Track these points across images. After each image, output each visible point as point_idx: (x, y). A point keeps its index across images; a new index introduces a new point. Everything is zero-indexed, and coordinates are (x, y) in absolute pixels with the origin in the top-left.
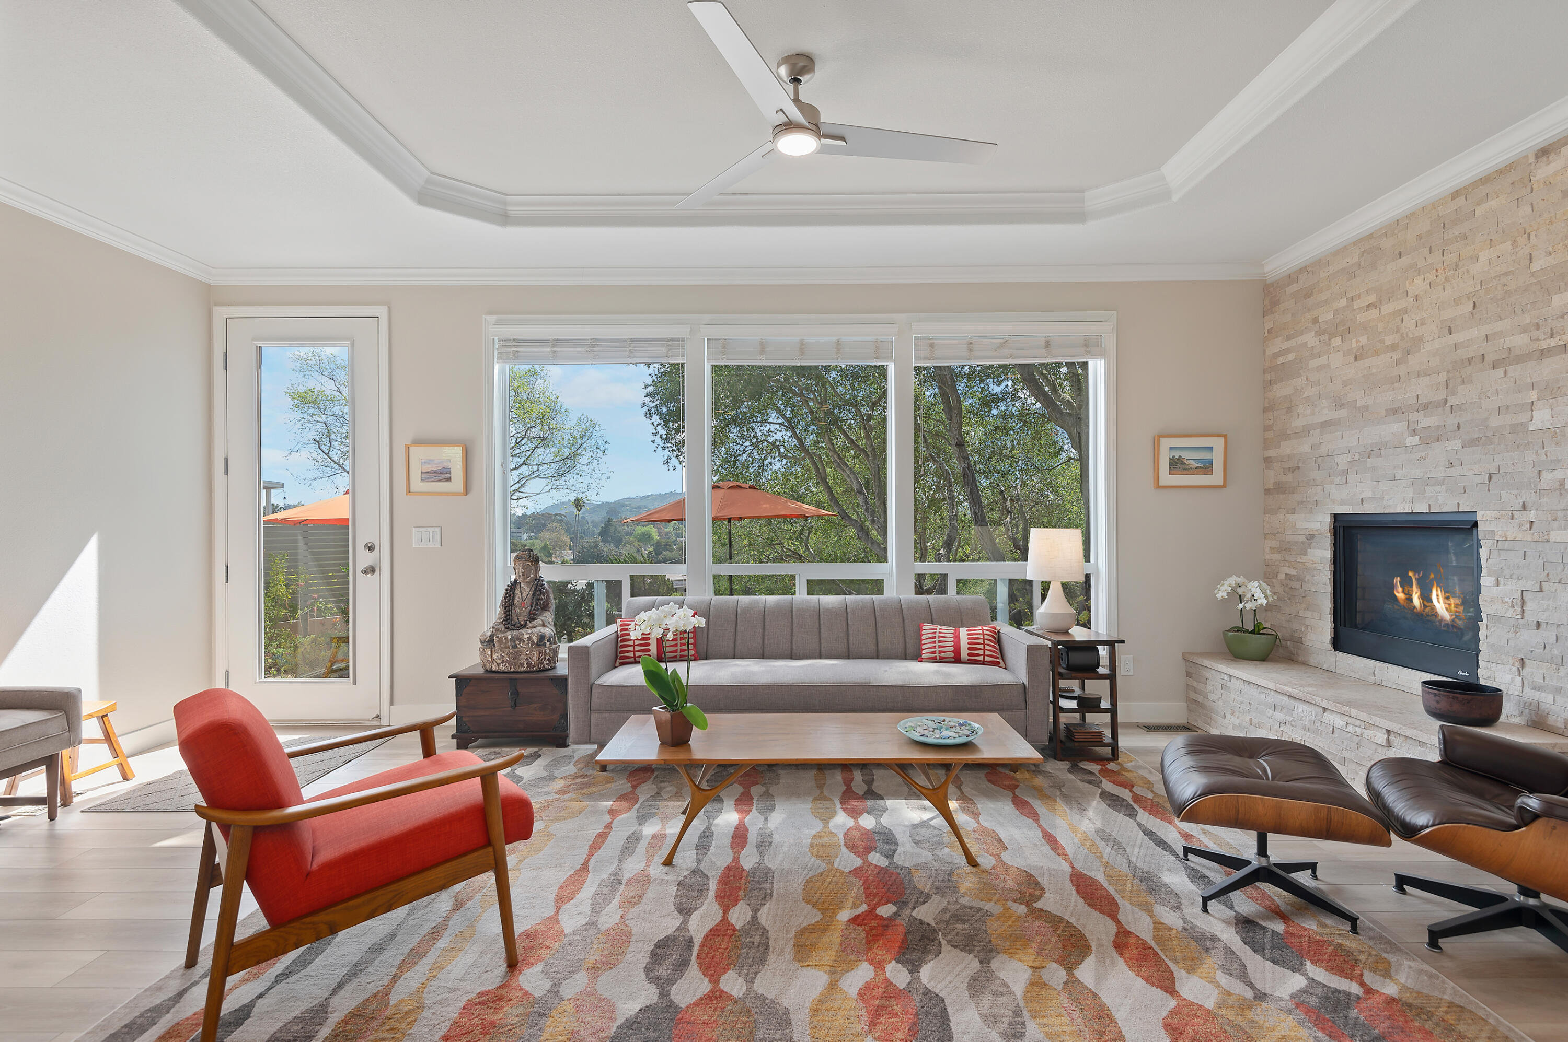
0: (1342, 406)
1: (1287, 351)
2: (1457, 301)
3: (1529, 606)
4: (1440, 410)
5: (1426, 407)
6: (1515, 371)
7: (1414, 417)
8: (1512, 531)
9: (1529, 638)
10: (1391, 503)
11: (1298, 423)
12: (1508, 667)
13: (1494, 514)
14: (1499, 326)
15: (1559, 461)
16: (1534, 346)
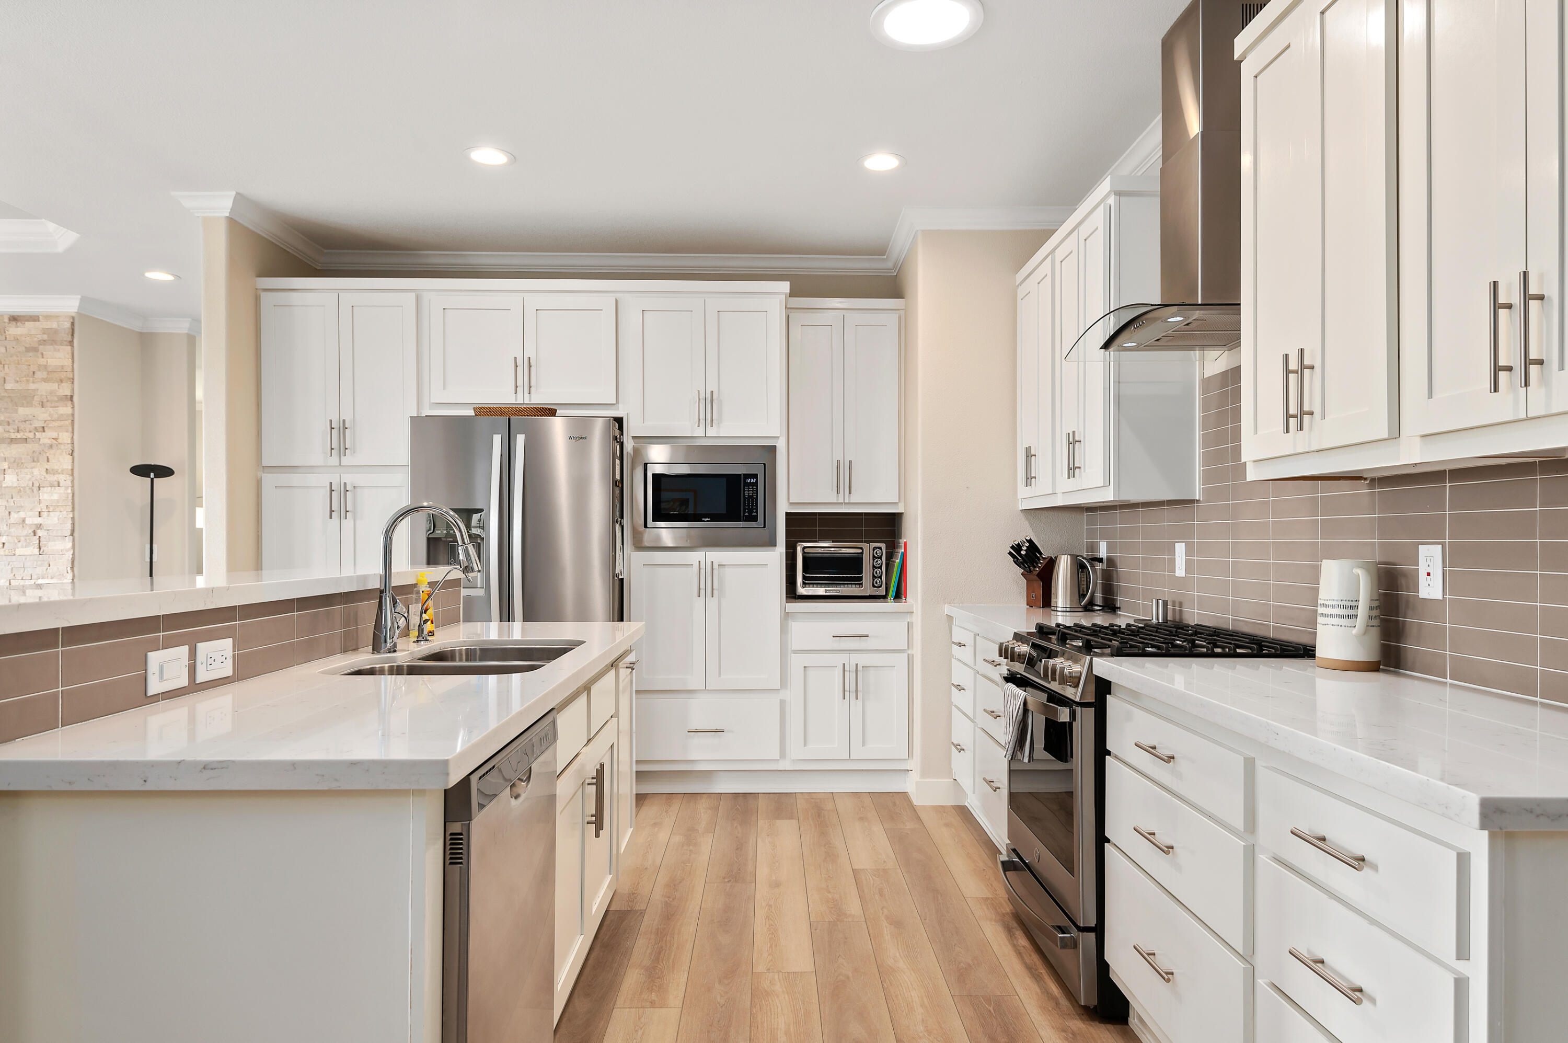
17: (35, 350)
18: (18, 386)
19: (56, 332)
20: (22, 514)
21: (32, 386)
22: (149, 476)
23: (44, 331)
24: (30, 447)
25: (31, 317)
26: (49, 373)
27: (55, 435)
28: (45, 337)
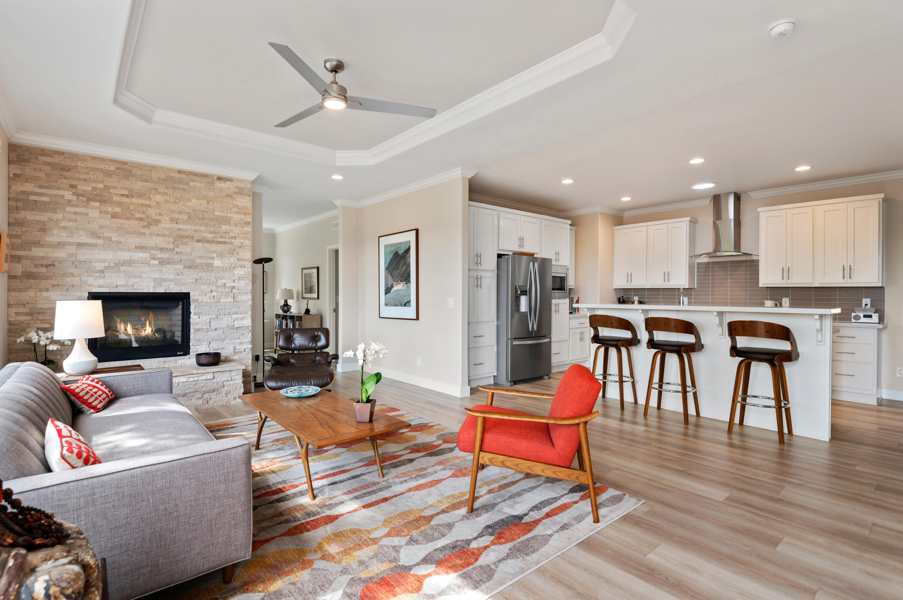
0: (99, 238)
1: (42, 195)
2: (180, 213)
3: (212, 323)
4: (170, 252)
5: (162, 249)
6: (207, 245)
7: (152, 252)
8: (206, 299)
9: (212, 334)
10: (139, 288)
11: (55, 239)
12: (204, 346)
13: (198, 293)
14: (201, 228)
15: (224, 277)
16: (215, 239)
17: (231, 196)
18: (221, 214)
19: (243, 189)
20: (224, 281)
21: (230, 215)
22: (262, 263)
23: (237, 187)
24: (228, 246)
25: (229, 179)
26: (239, 209)
27: (242, 241)
28: (237, 190)
